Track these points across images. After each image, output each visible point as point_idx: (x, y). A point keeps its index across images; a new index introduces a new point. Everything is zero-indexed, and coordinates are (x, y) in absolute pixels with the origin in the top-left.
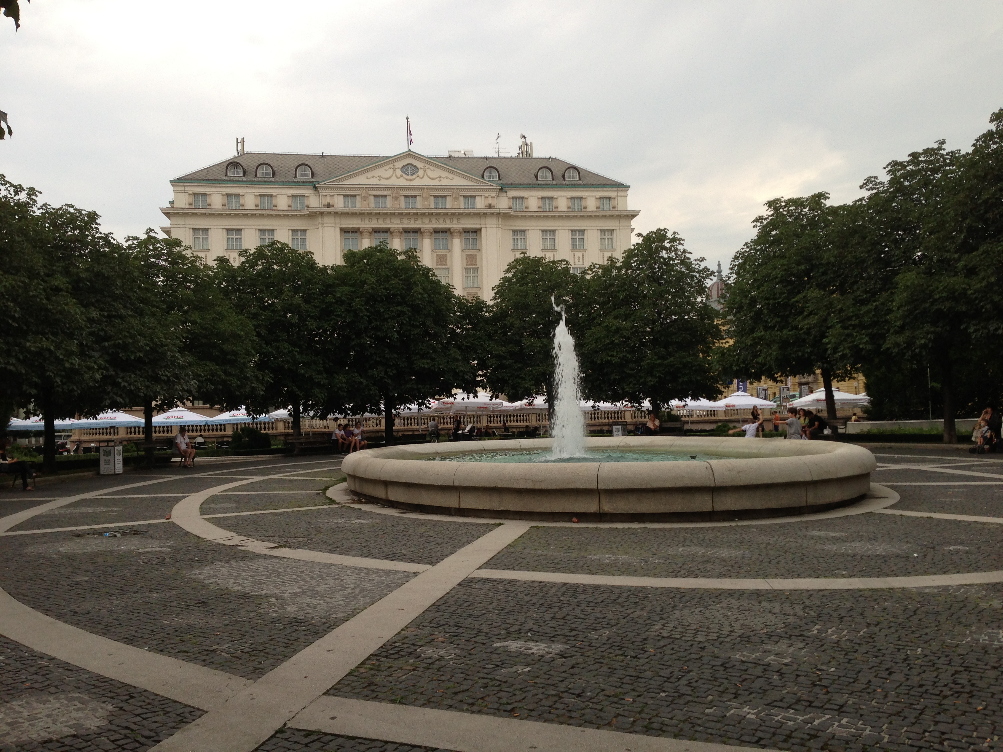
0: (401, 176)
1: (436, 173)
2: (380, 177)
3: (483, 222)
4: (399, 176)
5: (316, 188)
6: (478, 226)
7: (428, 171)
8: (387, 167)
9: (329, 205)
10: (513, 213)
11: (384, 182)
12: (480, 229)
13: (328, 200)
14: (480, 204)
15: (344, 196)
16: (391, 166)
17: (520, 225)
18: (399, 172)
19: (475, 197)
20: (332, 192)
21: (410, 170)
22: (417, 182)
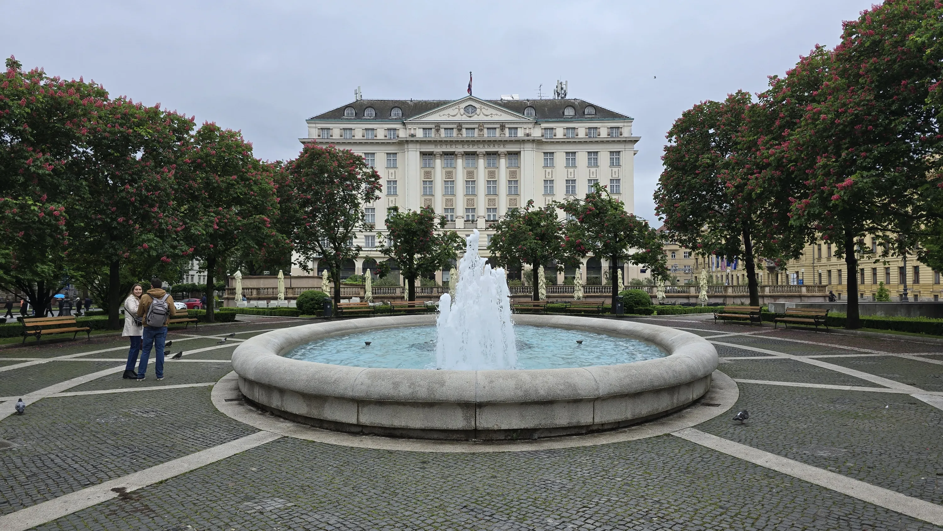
0: (464, 114)
1: (490, 111)
2: (449, 114)
3: (522, 146)
4: (462, 114)
5: (404, 124)
6: (518, 150)
7: (483, 110)
8: (454, 108)
9: (413, 136)
10: (544, 140)
11: (451, 118)
12: (520, 152)
13: (412, 132)
14: (521, 134)
15: (424, 129)
16: (457, 107)
17: (549, 149)
18: (462, 111)
19: (517, 128)
20: (415, 126)
21: (470, 110)
22: (475, 118)
